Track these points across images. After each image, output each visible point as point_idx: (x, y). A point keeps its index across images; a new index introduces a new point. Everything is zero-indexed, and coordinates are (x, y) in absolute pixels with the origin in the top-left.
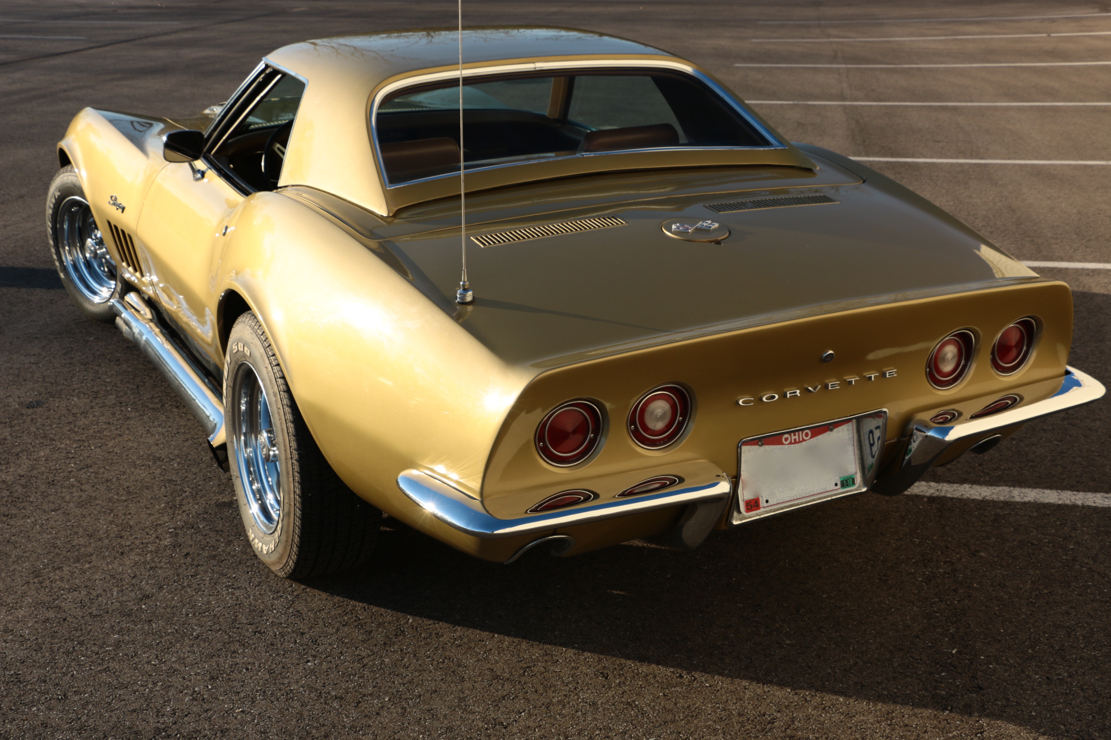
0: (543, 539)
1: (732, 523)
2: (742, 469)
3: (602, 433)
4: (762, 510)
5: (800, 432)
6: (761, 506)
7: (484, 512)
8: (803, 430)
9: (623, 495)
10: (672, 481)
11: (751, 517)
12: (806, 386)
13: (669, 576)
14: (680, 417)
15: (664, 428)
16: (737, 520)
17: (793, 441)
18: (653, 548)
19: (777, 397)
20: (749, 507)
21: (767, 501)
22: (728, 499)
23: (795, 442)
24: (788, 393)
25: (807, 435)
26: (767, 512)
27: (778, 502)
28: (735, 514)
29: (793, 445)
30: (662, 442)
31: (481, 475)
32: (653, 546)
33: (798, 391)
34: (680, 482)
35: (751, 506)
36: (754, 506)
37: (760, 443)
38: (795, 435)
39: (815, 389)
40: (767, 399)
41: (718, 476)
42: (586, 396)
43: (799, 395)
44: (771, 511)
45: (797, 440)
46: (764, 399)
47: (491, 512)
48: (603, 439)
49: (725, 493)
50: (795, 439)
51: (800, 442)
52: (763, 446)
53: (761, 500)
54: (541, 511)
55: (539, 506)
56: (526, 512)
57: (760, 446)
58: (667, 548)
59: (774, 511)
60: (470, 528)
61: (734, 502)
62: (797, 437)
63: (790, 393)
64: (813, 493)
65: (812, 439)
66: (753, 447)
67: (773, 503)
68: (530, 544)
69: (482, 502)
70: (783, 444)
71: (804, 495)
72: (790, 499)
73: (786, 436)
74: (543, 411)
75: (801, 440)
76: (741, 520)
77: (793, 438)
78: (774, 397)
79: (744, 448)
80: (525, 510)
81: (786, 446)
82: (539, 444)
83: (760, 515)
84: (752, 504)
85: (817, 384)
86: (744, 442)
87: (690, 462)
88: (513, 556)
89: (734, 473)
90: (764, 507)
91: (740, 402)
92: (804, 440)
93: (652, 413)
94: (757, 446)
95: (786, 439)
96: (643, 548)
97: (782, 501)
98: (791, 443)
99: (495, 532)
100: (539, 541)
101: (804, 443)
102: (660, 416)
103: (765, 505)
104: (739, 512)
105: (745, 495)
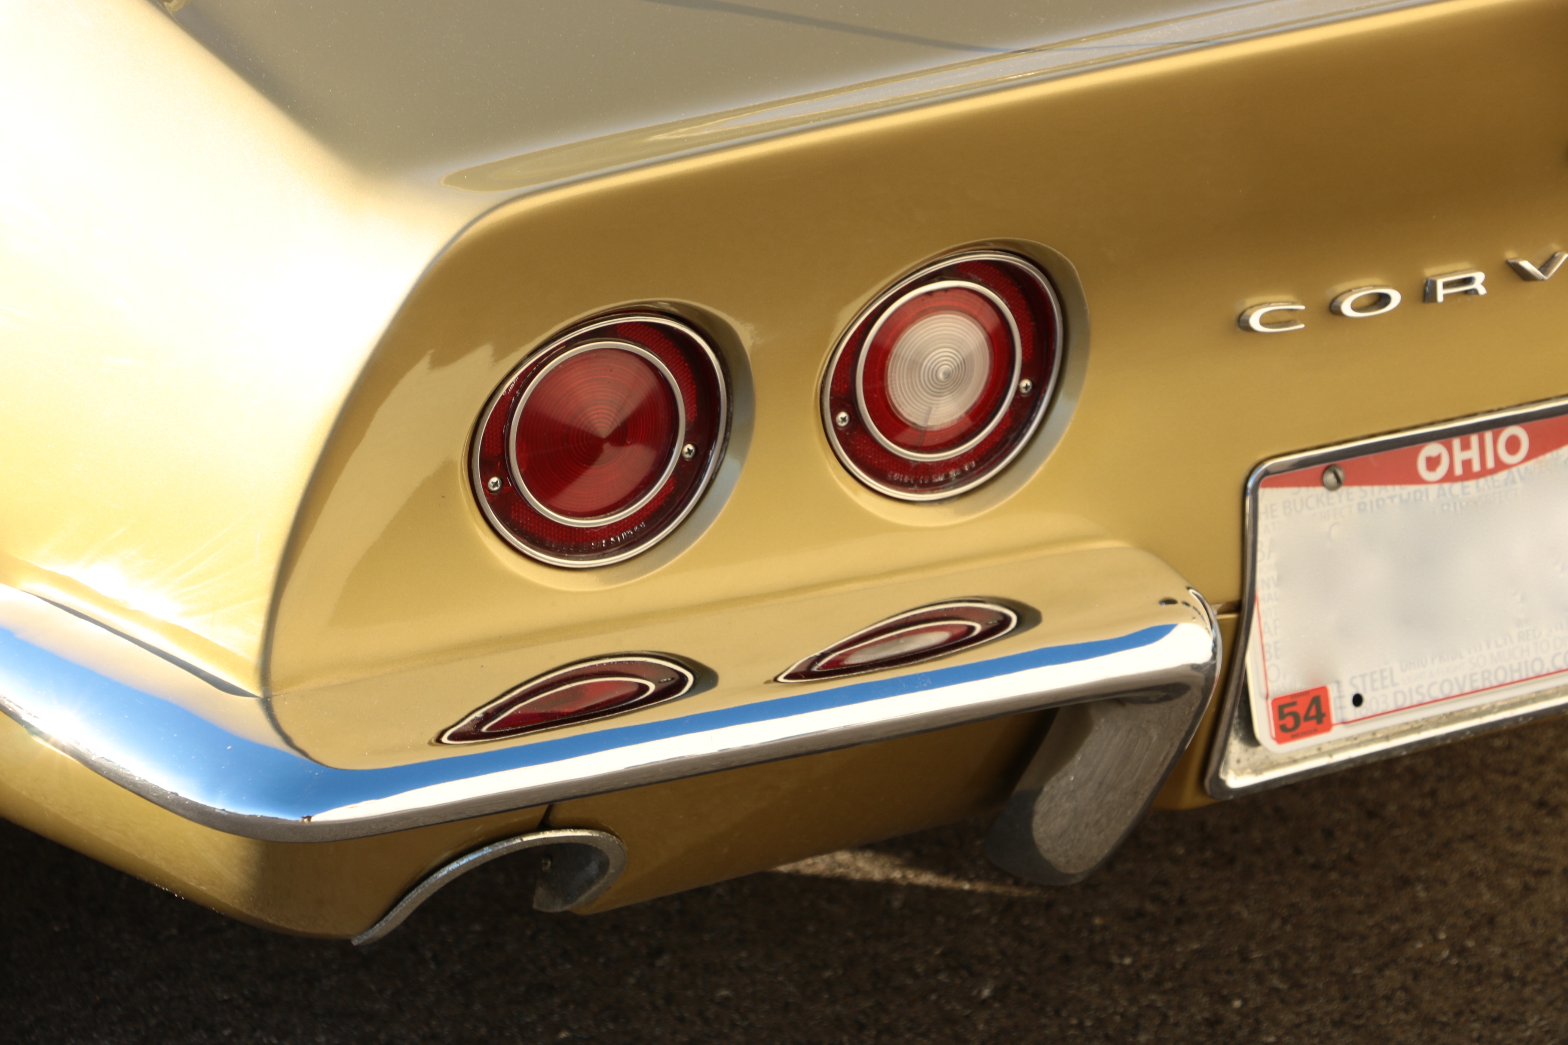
0: (502, 847)
1: (1220, 783)
2: (1260, 576)
3: (726, 439)
4: (1337, 733)
5: (1488, 436)
6: (1335, 716)
7: (275, 741)
8: (1498, 425)
9: (805, 673)
10: (992, 622)
11: (1295, 761)
12: (1510, 256)
13: (986, 993)
14: (1022, 377)
15: (961, 420)
16: (1241, 772)
17: (1458, 470)
18: (927, 889)
19: (1396, 298)
20: (1289, 722)
21: (1358, 700)
22: (1206, 692)
23: (1468, 474)
24: (1440, 283)
25: (1513, 445)
26: (1355, 741)
27: (1400, 702)
28: (1236, 747)
29: (1457, 487)
30: (953, 473)
31: (263, 600)
32: (927, 879)
33: (1479, 277)
34: (1022, 625)
35: (1295, 716)
36: (1307, 718)
37: (1330, 478)
38: (1466, 446)
39: (1545, 267)
40: (1356, 307)
41: (1170, 601)
42: (663, 300)
43: (1482, 291)
44: (1374, 737)
45: (1476, 467)
46: (1346, 308)
47: (299, 742)
48: (730, 462)
49: (1195, 667)
50: (1467, 464)
51: (1484, 472)
52: (1343, 490)
53: (1333, 694)
54: (491, 735)
55: (488, 717)
56: (438, 740)
57: (1332, 488)
58: (980, 887)
59: (1387, 738)
60: (219, 804)
61: (1228, 706)
62: (1473, 454)
63: (1446, 285)
64: (1538, 669)
65: (1531, 463)
66: (1304, 492)
67: (1382, 708)
68: (454, 866)
69: (267, 704)
70: (1420, 481)
71: (1501, 678)
72: (1447, 691)
73: (1433, 449)
74: (499, 355)
75: (1490, 464)
76: (1257, 771)
77: (1460, 456)
78: (1382, 300)
79: (1268, 497)
80: (433, 734)
81: (1433, 489)
82: (485, 481)
83: (1330, 754)
84: (1301, 710)
85: (1555, 247)
86: (1267, 473)
87: (1063, 549)
88: (387, 913)
89: (1231, 593)
90: (1344, 723)
91: (1255, 322)
92: (1501, 466)
93: (915, 364)
94: (1320, 490)
95: (1433, 463)
96: (889, 886)
97: (1417, 699)
98: (1449, 477)
99: (320, 817)
100: (487, 850)
101: (1502, 475)
102: (947, 375)
103: (1351, 712)
104: (1250, 739)
105: (1272, 674)
